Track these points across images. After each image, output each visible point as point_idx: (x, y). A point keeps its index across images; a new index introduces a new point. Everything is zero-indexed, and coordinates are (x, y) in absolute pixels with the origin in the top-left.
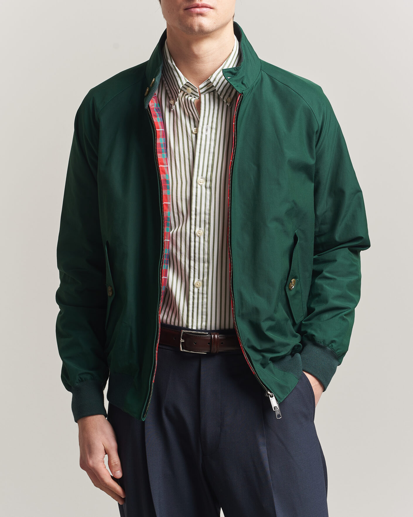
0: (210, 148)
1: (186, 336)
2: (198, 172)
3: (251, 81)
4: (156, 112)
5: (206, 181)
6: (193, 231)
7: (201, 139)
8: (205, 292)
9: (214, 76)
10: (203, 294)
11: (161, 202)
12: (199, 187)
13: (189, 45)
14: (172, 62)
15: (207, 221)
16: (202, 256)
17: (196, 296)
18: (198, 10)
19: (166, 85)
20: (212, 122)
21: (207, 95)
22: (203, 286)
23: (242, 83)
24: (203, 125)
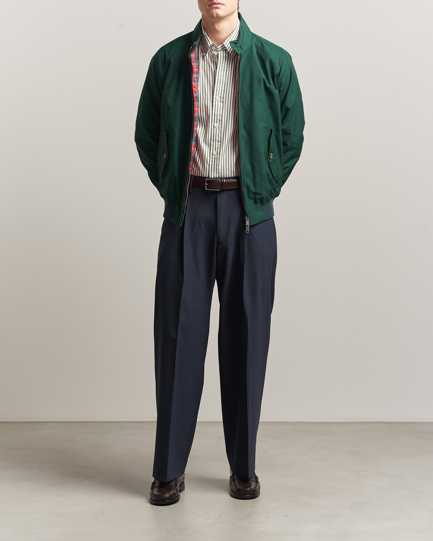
0: (223, 81)
1: (208, 182)
2: (216, 93)
3: (246, 47)
4: (194, 60)
5: (221, 98)
6: (213, 125)
7: (218, 76)
8: (218, 158)
9: (226, 41)
10: (217, 159)
11: (193, 108)
12: (217, 101)
13: (213, 24)
14: (205, 33)
15: (221, 120)
16: (217, 139)
17: (213, 160)
18: (215, 6)
19: (201, 45)
20: (224, 66)
21: (222, 52)
22: (217, 154)
23: (241, 48)
24: (219, 68)
